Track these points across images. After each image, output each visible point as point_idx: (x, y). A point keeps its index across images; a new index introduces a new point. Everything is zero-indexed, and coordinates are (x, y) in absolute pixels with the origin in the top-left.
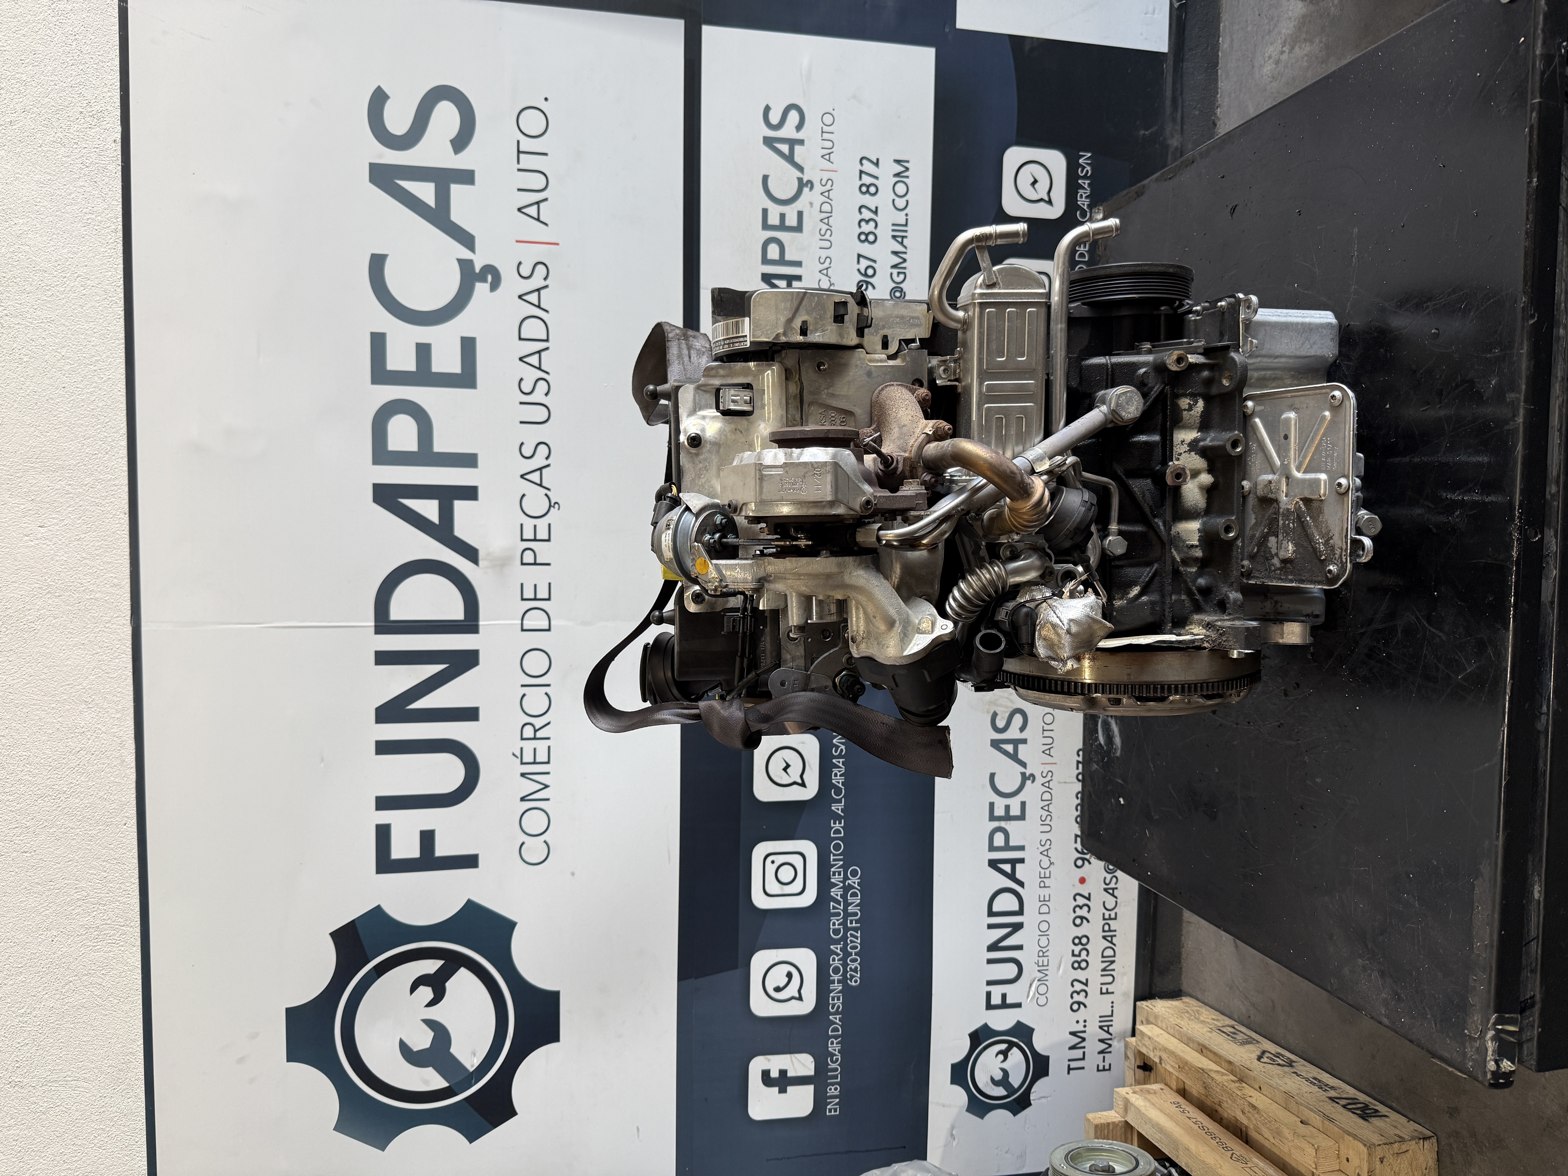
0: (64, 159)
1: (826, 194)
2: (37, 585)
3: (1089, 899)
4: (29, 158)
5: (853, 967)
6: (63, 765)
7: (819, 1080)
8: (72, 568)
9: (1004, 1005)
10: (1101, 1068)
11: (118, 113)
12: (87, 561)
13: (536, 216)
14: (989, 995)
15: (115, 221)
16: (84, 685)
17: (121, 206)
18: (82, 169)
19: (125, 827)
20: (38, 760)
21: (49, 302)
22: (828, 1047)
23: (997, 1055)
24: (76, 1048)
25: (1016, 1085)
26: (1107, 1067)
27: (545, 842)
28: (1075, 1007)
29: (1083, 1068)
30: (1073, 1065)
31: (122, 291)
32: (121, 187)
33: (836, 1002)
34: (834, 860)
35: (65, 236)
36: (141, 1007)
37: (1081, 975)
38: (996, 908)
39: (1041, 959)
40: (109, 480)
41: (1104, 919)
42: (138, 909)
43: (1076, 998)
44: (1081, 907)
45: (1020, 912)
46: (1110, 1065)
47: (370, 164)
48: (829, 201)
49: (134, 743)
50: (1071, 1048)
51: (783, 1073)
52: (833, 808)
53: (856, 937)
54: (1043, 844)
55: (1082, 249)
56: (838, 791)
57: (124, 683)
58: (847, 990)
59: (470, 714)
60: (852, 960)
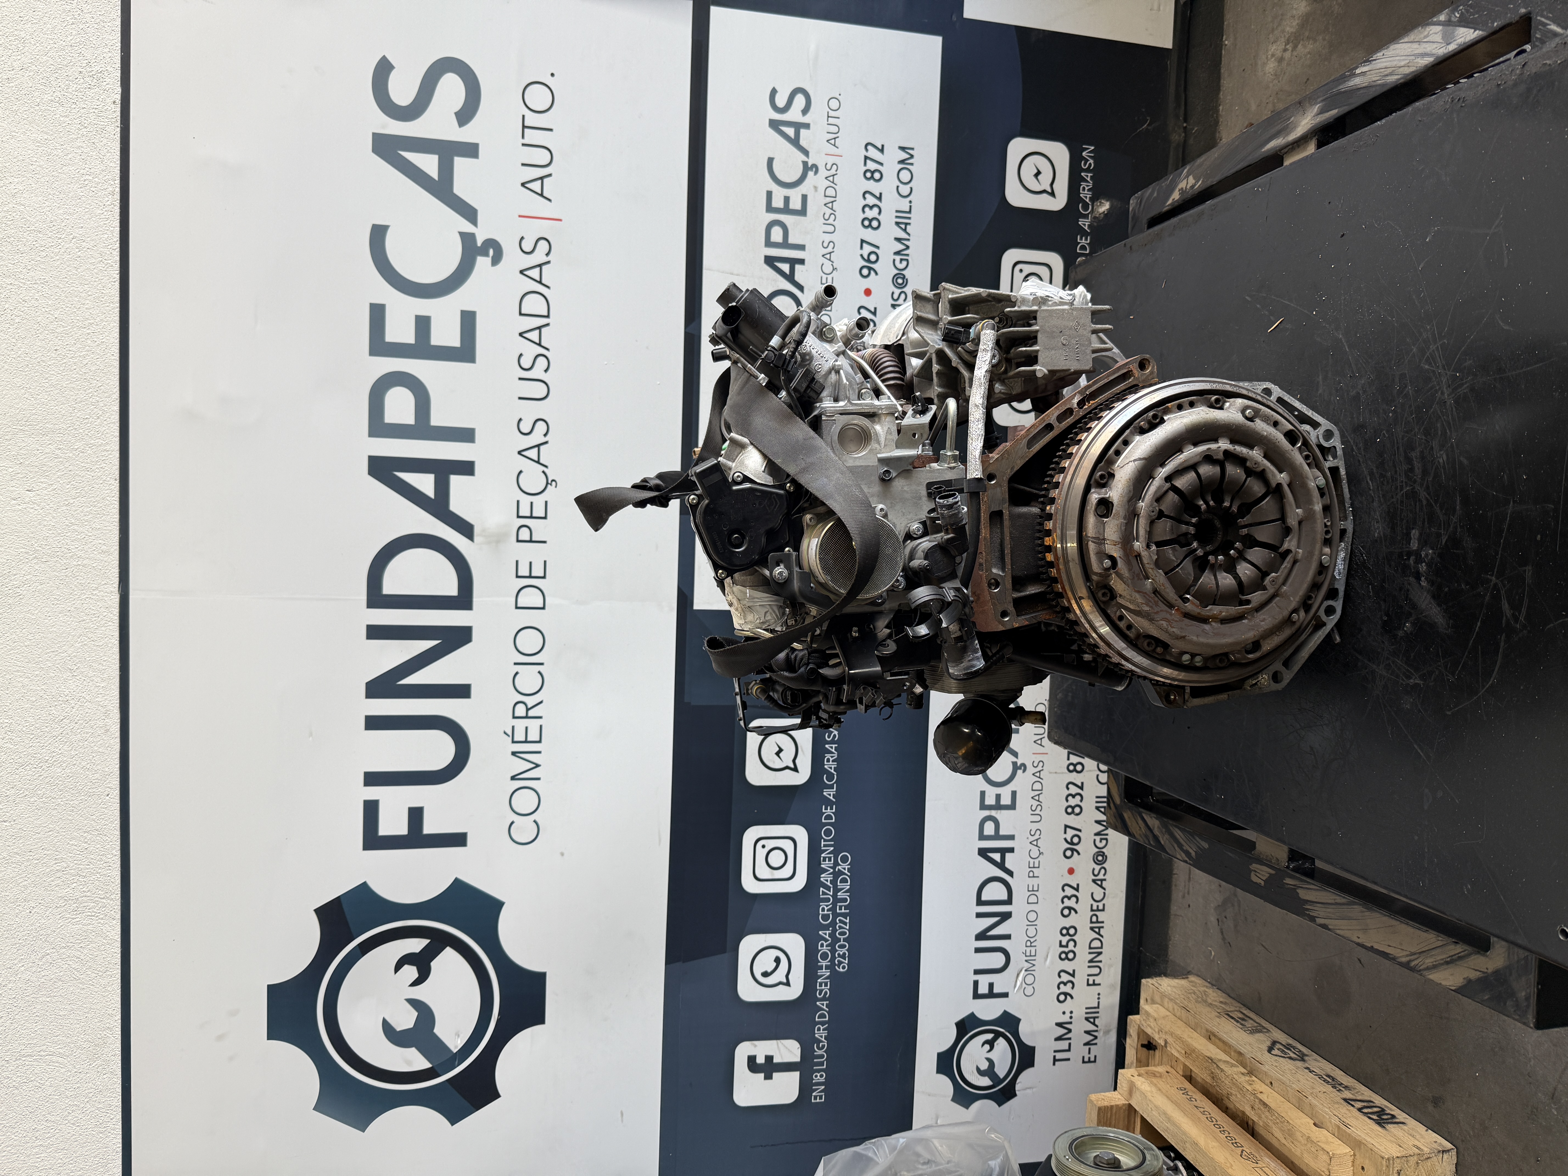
0: (62, 119)
1: (831, 178)
2: (23, 550)
3: (1077, 890)
4: (26, 116)
5: (841, 953)
6: (46, 734)
7: (804, 1067)
8: (59, 534)
9: (991, 994)
10: (1086, 1059)
11: (118, 74)
12: (76, 527)
13: (539, 191)
14: (976, 983)
15: (113, 183)
16: (70, 652)
17: (119, 168)
18: (79, 129)
19: (107, 798)
20: (20, 727)
21: (43, 263)
22: (815, 1034)
23: (983, 1045)
24: (51, 1022)
25: (1002, 1076)
26: (1092, 1059)
27: (535, 821)
28: (1062, 998)
29: (1068, 1059)
30: (1059, 1056)
31: (118, 254)
32: (119, 149)
33: (824, 988)
34: (825, 846)
35: (61, 196)
36: (120, 981)
37: (1068, 966)
38: (984, 897)
39: (1028, 949)
40: (100, 445)
41: (1092, 910)
42: (119, 881)
43: (1063, 988)
44: (1069, 898)
45: (1009, 901)
46: (1095, 1057)
47: (374, 134)
48: (834, 185)
49: (119, 713)
50: (1057, 1039)
51: (769, 1059)
52: (825, 793)
53: (845, 924)
54: (1032, 834)
55: (1083, 242)
56: (830, 777)
57: (111, 652)
58: (834, 976)
59: (462, 691)
60: (840, 946)
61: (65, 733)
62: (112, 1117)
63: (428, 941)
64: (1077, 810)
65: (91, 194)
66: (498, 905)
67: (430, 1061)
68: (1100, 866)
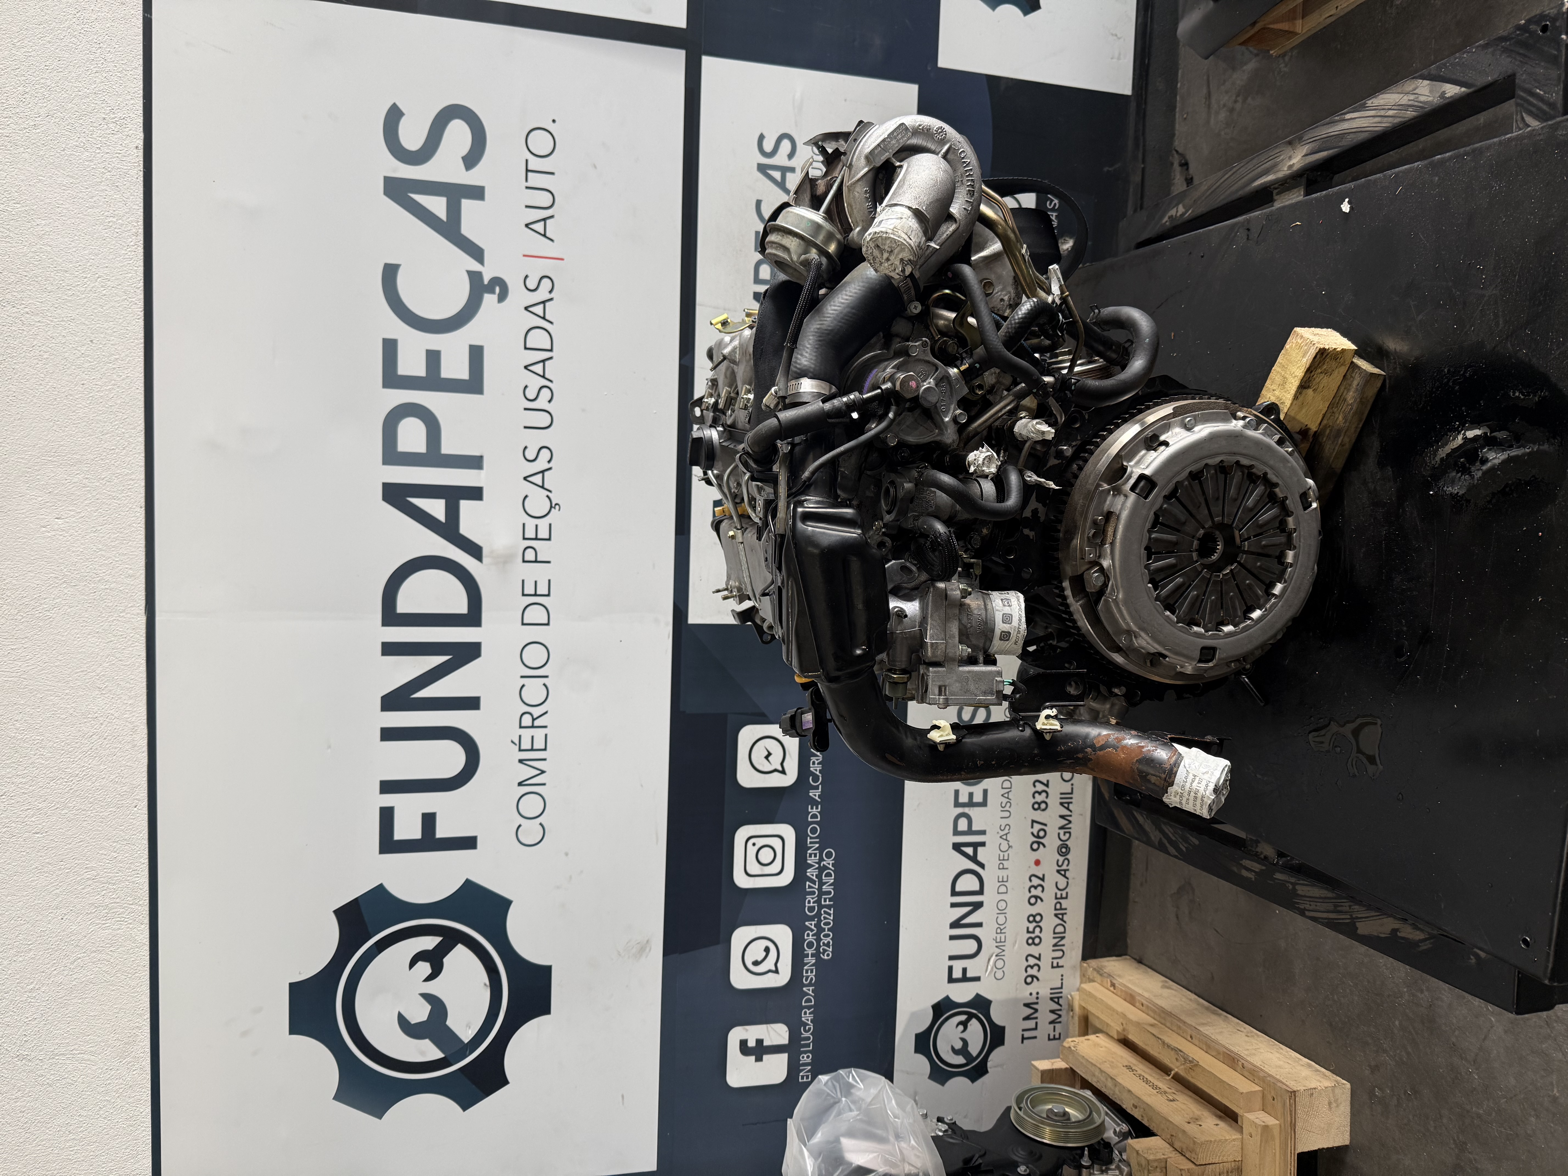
0: (87, 163)
2: (52, 575)
3: (1043, 879)
4: (52, 161)
5: (826, 942)
6: (76, 750)
7: (792, 1048)
8: (87, 559)
9: (965, 979)
10: (1052, 1037)
11: (140, 120)
12: (103, 553)
13: (542, 232)
14: (950, 969)
15: (136, 224)
16: (99, 672)
17: (142, 210)
18: (104, 173)
19: (136, 809)
20: (51, 743)
21: (70, 301)
22: (801, 1017)
23: (957, 1026)
24: (83, 1022)
25: (974, 1054)
26: (1057, 1036)
27: (541, 824)
28: (1029, 980)
29: (1035, 1037)
30: (1027, 1034)
31: (142, 292)
32: (142, 192)
33: (810, 974)
34: (811, 843)
35: (87, 237)
36: (148, 982)
37: (1034, 950)
38: (958, 888)
39: (998, 936)
40: (126, 475)
41: (1056, 898)
42: (147, 888)
43: (1031, 971)
44: (1036, 888)
45: (981, 892)
46: (1060, 1034)
49: (146, 728)
50: (1025, 1019)
51: (759, 1042)
52: (811, 794)
53: (830, 915)
54: (1002, 828)
56: (816, 779)
57: (137, 671)
58: (819, 963)
59: (472, 703)
60: (826, 936)
61: (94, 748)
62: (141, 1110)
64: (1043, 806)
65: (115, 236)
66: (505, 904)
68: (1063, 858)
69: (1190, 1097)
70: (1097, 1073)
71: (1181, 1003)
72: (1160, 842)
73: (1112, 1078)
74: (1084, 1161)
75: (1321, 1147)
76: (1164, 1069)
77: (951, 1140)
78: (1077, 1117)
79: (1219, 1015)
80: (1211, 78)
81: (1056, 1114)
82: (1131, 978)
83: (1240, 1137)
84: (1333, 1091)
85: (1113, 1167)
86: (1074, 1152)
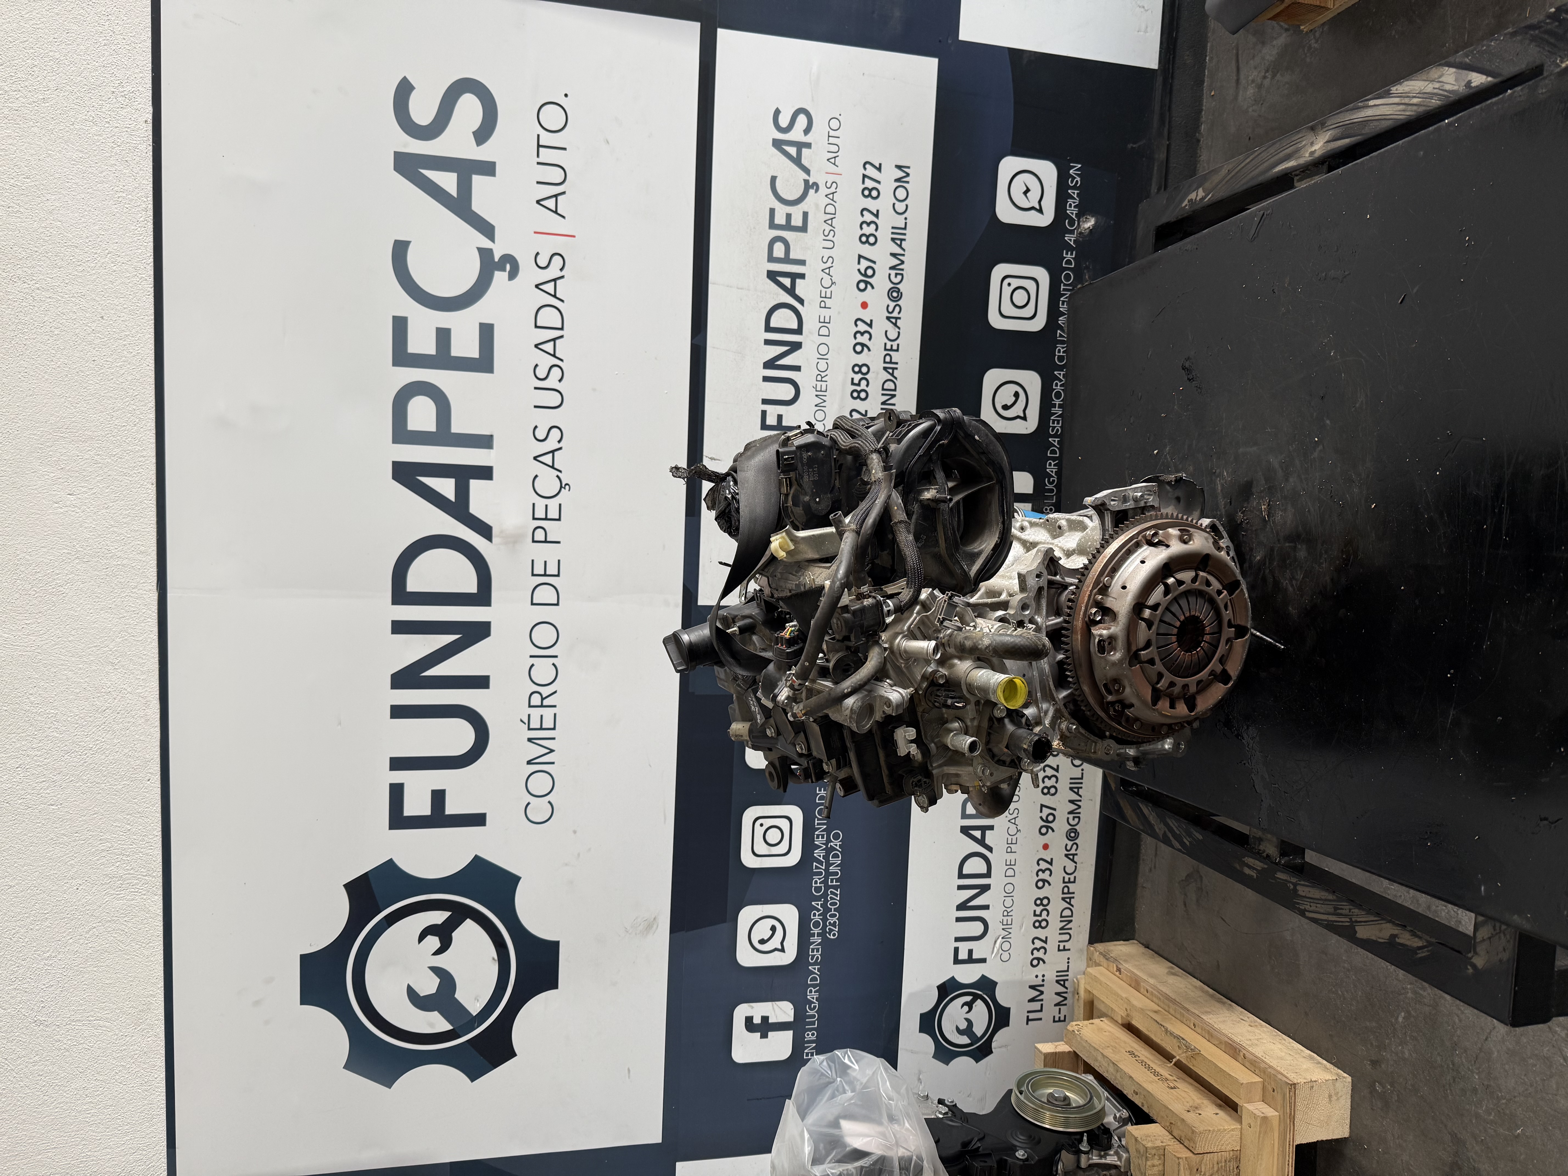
0: (96, 138)
1: (831, 196)
2: (65, 551)
3: (1051, 863)
5: (832, 922)
6: (90, 723)
7: (797, 1026)
8: (100, 535)
9: (970, 960)
10: (1057, 1019)
11: (149, 94)
12: (115, 529)
13: (554, 209)
14: (956, 950)
15: (145, 200)
16: (111, 647)
17: (151, 185)
18: (113, 147)
19: (149, 782)
20: (65, 717)
21: (80, 277)
22: (807, 995)
23: (962, 1007)
24: (99, 990)
25: (979, 1033)
26: (1062, 1018)
27: (549, 802)
28: (1035, 962)
29: (1040, 1019)
30: (1032, 1016)
31: (152, 268)
32: (151, 167)
33: (816, 953)
34: (818, 824)
35: (96, 213)
36: (162, 952)
37: (1041, 934)
38: (966, 871)
39: (1005, 919)
40: (137, 452)
41: (1064, 882)
42: (160, 860)
43: (1037, 954)
44: (1043, 871)
45: (988, 875)
46: (1065, 1016)
47: (395, 153)
48: (834, 203)
49: (158, 704)
50: (1030, 1001)
51: (765, 1019)
53: (836, 895)
54: (1011, 813)
55: (1069, 256)
57: (150, 646)
58: (825, 943)
59: (481, 682)
60: (831, 916)
61: (107, 722)
62: (156, 1076)
63: (450, 913)
64: (1053, 791)
65: (125, 211)
66: (513, 880)
67: (451, 1023)
68: (1072, 842)
69: (1192, 1085)
70: (1100, 1058)
71: (1186, 990)
72: (1165, 834)
73: (1113, 1063)
74: (1083, 1146)
75: (1320, 1139)
76: (1167, 1056)
77: (950, 1123)
78: (1078, 1102)
79: (1224, 1003)
80: (1240, 52)
81: (1056, 1099)
82: (1137, 963)
83: (1240, 1127)
84: (1334, 1085)
85: (1112, 1153)
86: (1073, 1137)
